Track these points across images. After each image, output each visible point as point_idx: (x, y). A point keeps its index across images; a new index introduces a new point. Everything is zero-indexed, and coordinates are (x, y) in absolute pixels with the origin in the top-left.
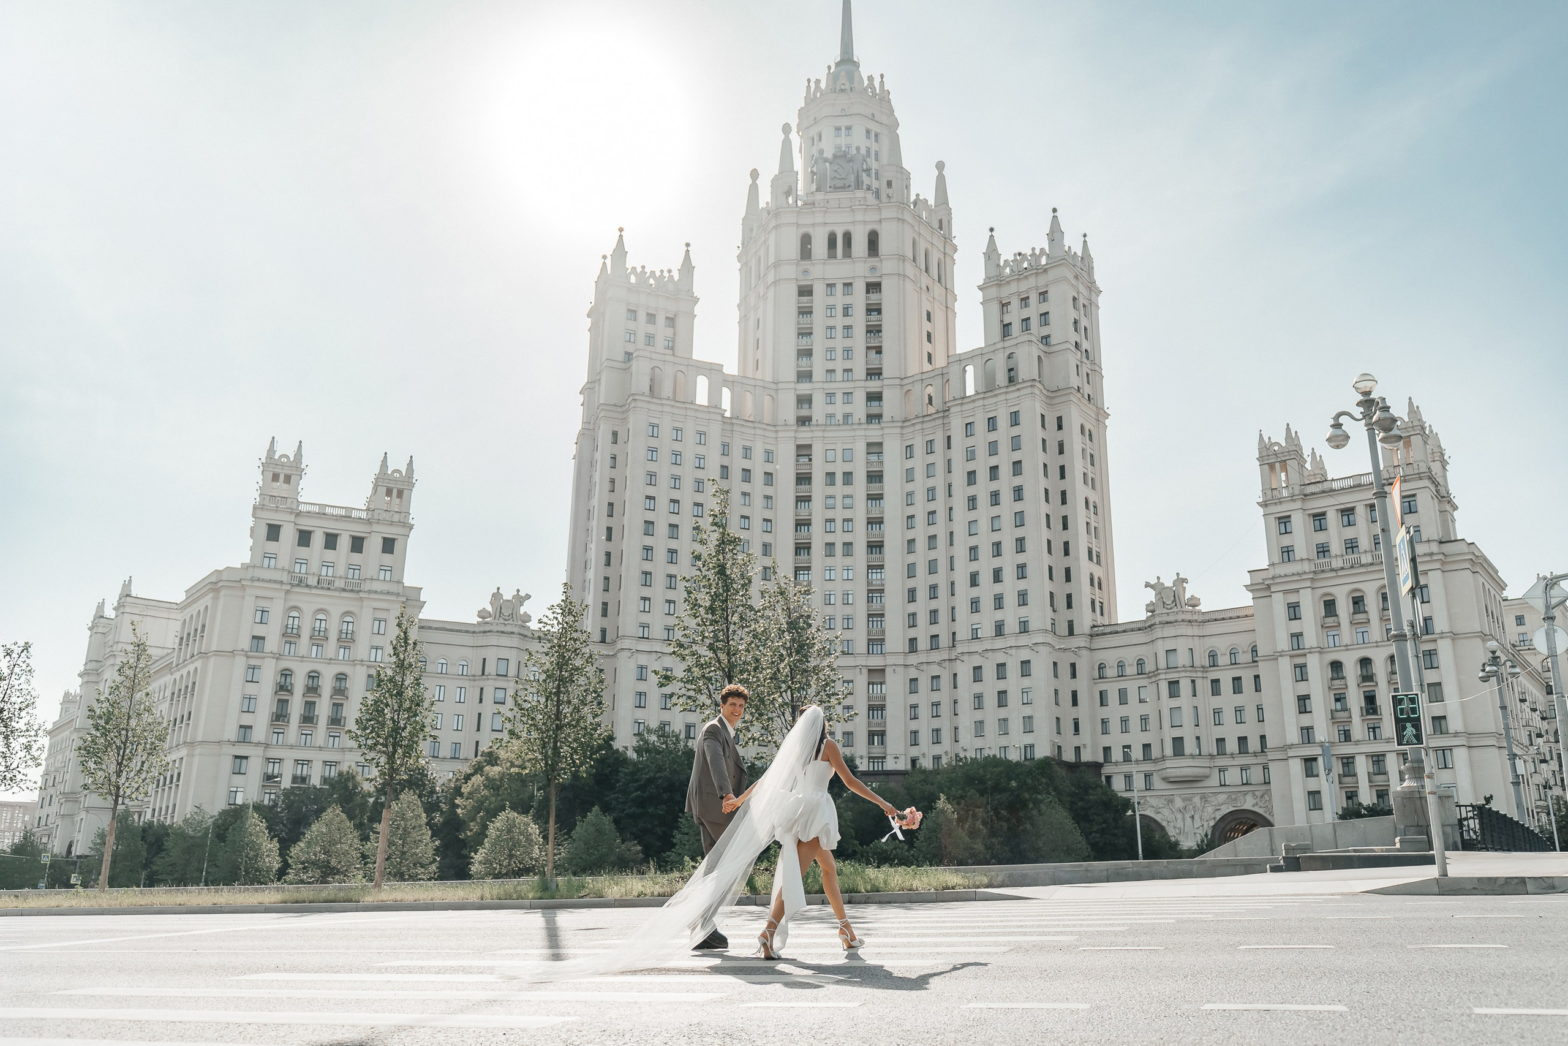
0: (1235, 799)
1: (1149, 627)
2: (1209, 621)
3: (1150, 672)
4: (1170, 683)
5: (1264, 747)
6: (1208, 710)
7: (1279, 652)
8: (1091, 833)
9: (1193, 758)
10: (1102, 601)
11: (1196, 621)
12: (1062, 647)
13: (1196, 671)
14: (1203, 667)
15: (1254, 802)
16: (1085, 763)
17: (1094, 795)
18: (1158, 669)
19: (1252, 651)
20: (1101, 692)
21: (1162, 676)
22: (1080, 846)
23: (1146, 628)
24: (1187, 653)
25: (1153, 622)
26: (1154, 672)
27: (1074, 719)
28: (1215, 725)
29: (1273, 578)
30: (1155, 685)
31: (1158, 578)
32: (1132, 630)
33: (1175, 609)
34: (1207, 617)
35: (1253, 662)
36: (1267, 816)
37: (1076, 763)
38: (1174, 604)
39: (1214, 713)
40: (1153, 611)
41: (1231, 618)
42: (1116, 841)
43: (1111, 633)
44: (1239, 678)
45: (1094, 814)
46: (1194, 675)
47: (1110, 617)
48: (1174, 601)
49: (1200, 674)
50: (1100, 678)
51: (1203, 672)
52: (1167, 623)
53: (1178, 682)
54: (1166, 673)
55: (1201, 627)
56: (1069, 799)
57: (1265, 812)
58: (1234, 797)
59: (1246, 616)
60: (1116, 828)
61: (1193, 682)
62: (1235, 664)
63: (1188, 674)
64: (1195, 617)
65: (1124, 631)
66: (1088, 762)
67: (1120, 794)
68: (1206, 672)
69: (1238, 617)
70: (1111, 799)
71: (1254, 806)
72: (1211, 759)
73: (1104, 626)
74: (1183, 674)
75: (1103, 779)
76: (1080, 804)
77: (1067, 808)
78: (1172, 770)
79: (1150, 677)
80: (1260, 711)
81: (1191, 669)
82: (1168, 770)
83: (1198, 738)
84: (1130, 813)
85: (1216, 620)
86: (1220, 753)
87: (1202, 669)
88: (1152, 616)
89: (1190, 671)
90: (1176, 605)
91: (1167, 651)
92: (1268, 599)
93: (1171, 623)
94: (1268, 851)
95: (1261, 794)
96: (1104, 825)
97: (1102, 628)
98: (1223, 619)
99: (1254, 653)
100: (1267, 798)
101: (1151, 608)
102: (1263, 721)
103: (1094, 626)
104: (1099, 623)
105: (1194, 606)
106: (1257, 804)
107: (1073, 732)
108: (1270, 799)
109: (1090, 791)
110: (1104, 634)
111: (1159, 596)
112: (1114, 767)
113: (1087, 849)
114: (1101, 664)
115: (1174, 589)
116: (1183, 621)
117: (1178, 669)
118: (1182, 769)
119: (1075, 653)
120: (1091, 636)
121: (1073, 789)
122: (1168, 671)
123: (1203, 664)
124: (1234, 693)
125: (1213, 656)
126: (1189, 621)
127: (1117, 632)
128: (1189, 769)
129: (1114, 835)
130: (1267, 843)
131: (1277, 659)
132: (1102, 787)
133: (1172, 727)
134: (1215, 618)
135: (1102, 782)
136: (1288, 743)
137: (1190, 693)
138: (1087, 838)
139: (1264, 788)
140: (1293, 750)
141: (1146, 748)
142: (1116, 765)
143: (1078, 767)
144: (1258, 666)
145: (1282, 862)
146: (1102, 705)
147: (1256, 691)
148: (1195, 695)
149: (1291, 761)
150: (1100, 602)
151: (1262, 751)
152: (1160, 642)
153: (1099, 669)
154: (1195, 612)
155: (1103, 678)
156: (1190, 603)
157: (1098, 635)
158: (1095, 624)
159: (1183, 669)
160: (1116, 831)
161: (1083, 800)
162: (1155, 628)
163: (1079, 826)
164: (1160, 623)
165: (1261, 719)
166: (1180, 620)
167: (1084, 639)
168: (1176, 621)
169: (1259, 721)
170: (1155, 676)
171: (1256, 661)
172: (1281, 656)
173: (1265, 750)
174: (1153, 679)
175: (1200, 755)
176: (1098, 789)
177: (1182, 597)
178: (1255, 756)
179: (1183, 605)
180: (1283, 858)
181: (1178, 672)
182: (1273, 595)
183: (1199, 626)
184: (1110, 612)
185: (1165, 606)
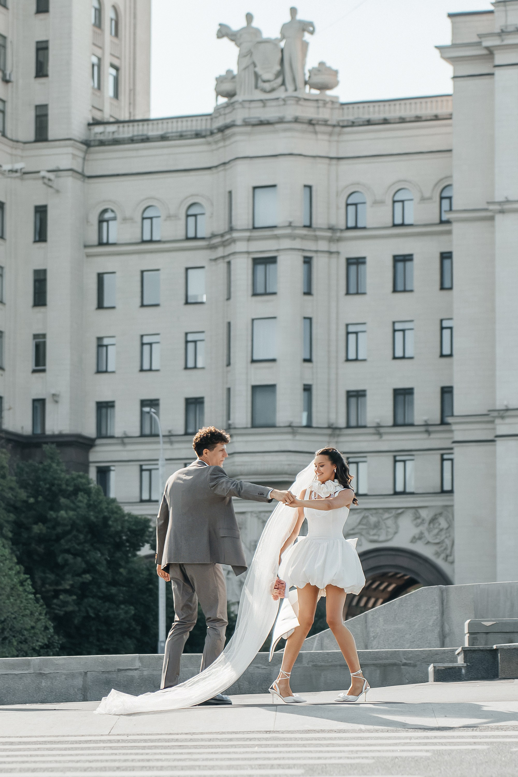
0: (376, 526)
1: (221, 130)
2: (353, 124)
3: (214, 236)
4: (256, 262)
5: (447, 412)
6: (333, 327)
7: (500, 203)
8: (57, 594)
9: (294, 433)
10: (116, 62)
11: (325, 123)
12: (18, 166)
13: (316, 238)
14: (331, 229)
15: (415, 531)
16: (53, 436)
17: (67, 508)
18: (231, 229)
19: (442, 198)
20: (100, 277)
21: (240, 246)
22: (29, 622)
23: (212, 133)
24: (301, 194)
25: (228, 121)
26: (222, 235)
27: (36, 336)
28: (347, 360)
29: (503, 33)
30: (222, 265)
31: (249, 17)
32: (181, 136)
33: (280, 93)
34: (350, 116)
35: (442, 222)
36: (440, 562)
37: (34, 435)
38: (280, 80)
39: (348, 333)
40: (230, 95)
41: (402, 120)
42: (110, 612)
43: (132, 140)
44: (407, 258)
45: (68, 551)
46: (310, 245)
47: (132, 103)
48: (281, 73)
49: (323, 245)
50: (101, 244)
51: (331, 240)
52: (262, 123)
53: (273, 260)
54: (249, 239)
55: (335, 138)
56: (12, 517)
57: (437, 554)
58: (373, 519)
59: (436, 118)
60: (114, 583)
61: (308, 261)
62: (403, 225)
63: (297, 244)
64: (324, 114)
65: (163, 138)
66: (61, 435)
67: (127, 509)
68: (339, 240)
69: (418, 119)
70: (106, 519)
71: (414, 540)
72: (330, 435)
73: (117, 122)
74: (286, 244)
75: (93, 474)
76: (37, 529)
77: (6, 538)
78: (246, 458)
79: (213, 247)
80: (446, 333)
81: (304, 232)
82: (238, 459)
83: (308, 389)
84: (145, 550)
85: (369, 123)
86: (353, 423)
87: (329, 234)
88: (227, 105)
89: (303, 238)
90: (283, 83)
91: (255, 188)
92: (485, 81)
93: (268, 123)
94: (434, 636)
95: (431, 515)
96: (88, 577)
97: (111, 128)
98: (385, 121)
99: (446, 203)
100: (443, 523)
101: (227, 87)
102: (451, 355)
103: (96, 123)
104: (106, 116)
105: (323, 87)
106: (420, 537)
107: (30, 363)
108: (450, 526)
109: (63, 500)
110: (116, 142)
111: (246, 61)
112: (119, 448)
113: (46, 628)
114: (105, 211)
115: (282, 44)
116: (296, 120)
117: (277, 232)
118: (268, 458)
119: (48, 183)
120: (87, 144)
121: (23, 494)
122: (256, 234)
123: (333, 222)
124: (395, 290)
125: (356, 204)
126: (310, 122)
127: (146, 139)
128: (283, 458)
129: (109, 598)
130: (434, 618)
131: (492, 218)
132: (88, 492)
133: (253, 361)
134: (366, 117)
135: (89, 482)
136: (500, 405)
137: (300, 286)
138: (48, 604)
139: (440, 501)
140: (508, 421)
141: (192, 407)
142: (124, 444)
143: (38, 445)
144: (449, 232)
145: (460, 661)
146: (100, 306)
147: (442, 288)
148: (308, 293)
149: (501, 445)
150: (113, 66)
151: (443, 423)
152: (241, 166)
153: (101, 222)
154: (325, 103)
155: (107, 244)
156: (317, 79)
157: (102, 143)
158: (98, 115)
159: (288, 231)
160: (114, 590)
161: (42, 519)
162: (234, 134)
163: (32, 578)
164: (246, 123)
165: (446, 351)
166: (289, 117)
167: (70, 150)
168: (281, 121)
169: (442, 356)
170: (224, 244)
171: (448, 222)
172: (502, 212)
173: (449, 420)
174: (220, 252)
175: (309, 426)
176: (81, 496)
177: (297, 66)
178: (428, 432)
179: (300, 83)
180: (465, 651)
181: (277, 237)
182: (498, 72)
183: (331, 134)
184: (133, 91)
185: (261, 84)
